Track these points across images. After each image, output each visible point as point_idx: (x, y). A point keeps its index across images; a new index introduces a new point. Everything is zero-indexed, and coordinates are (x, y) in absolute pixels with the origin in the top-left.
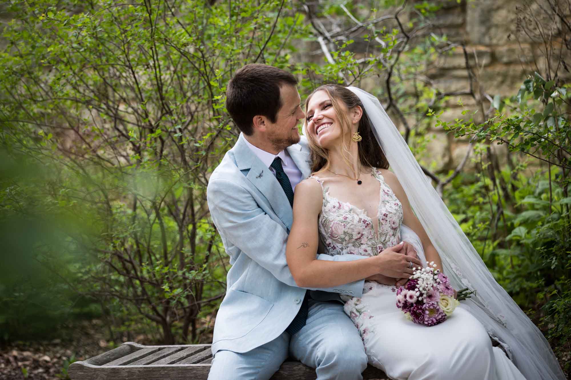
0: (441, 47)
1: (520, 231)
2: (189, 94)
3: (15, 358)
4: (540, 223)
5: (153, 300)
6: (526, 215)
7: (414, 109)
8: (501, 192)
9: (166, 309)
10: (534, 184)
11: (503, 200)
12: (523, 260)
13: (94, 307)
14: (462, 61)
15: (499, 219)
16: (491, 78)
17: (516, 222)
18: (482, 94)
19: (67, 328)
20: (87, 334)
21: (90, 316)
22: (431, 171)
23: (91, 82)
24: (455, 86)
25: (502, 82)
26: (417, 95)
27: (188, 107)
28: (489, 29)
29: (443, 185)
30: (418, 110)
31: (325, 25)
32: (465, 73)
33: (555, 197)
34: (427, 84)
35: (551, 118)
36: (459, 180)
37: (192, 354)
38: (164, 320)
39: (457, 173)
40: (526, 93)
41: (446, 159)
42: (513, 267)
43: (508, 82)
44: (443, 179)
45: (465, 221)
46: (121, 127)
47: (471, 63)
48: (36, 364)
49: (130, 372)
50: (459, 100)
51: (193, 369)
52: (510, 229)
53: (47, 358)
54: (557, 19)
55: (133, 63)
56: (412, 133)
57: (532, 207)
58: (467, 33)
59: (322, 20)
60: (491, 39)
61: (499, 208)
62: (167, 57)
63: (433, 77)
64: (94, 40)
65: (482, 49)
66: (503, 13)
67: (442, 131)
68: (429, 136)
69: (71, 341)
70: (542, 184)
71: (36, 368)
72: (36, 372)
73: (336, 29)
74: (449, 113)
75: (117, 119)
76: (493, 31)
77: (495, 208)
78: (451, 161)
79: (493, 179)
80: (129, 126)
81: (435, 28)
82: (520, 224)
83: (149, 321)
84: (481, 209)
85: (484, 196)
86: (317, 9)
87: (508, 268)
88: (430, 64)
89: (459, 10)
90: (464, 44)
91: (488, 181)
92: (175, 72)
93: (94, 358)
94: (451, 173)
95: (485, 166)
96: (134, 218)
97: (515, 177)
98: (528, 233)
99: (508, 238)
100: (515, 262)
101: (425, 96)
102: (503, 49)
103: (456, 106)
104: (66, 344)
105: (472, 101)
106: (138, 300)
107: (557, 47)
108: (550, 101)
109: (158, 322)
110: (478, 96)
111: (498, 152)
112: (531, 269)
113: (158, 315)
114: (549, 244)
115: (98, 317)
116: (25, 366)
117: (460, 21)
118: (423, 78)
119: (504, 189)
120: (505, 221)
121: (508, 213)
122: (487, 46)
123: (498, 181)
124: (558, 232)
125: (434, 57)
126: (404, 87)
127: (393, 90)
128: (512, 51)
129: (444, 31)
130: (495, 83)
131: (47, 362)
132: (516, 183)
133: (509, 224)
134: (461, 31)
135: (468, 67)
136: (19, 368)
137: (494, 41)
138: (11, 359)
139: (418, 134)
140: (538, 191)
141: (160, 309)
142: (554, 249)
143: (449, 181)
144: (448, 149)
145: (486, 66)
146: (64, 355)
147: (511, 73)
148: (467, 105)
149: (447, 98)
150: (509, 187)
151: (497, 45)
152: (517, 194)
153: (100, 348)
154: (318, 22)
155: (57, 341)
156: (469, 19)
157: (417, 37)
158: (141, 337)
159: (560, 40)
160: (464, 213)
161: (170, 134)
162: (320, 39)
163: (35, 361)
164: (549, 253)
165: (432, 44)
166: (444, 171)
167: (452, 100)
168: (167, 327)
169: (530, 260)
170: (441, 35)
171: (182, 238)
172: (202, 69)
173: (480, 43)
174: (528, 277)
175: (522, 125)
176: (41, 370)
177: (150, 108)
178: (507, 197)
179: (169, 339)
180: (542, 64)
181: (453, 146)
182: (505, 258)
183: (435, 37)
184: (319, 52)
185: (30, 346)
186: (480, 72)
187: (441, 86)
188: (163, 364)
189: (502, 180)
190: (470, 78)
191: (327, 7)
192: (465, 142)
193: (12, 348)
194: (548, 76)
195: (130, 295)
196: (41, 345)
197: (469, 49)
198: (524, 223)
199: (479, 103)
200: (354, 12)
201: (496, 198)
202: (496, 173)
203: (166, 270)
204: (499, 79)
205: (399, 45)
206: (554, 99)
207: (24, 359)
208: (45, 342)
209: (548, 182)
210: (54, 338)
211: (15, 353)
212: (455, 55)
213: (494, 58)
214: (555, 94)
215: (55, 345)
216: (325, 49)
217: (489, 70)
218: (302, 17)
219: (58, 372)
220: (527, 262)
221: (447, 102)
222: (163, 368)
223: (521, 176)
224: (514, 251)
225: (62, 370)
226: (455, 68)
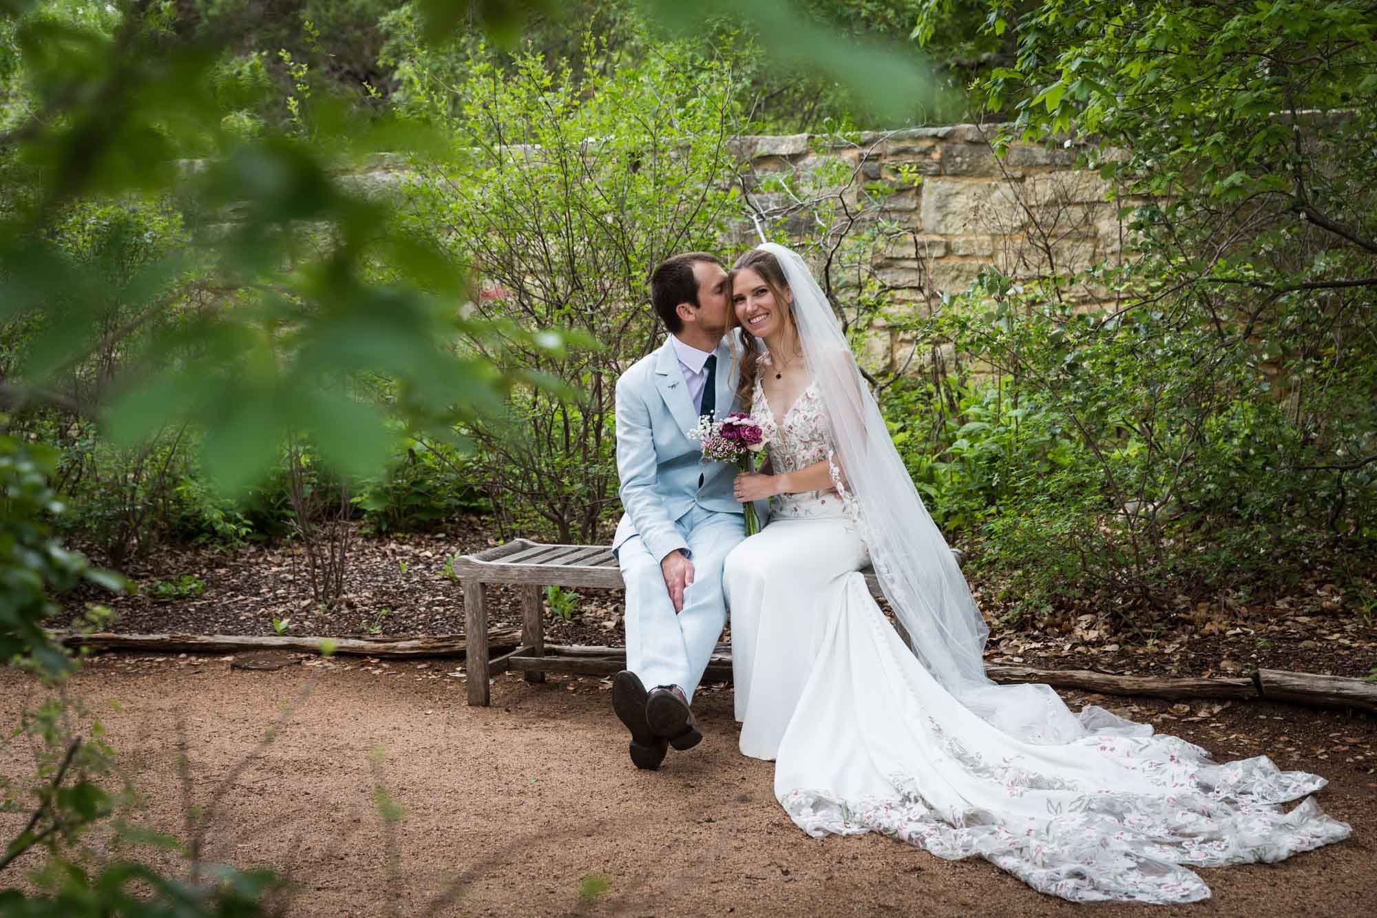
0: (889, 234)
1: (962, 444)
2: (603, 269)
3: (393, 551)
4: (983, 435)
5: (551, 495)
6: (969, 426)
7: (855, 302)
8: (945, 400)
9: (564, 508)
10: (982, 393)
11: (946, 409)
12: (963, 477)
13: (482, 502)
14: (911, 251)
15: (940, 430)
16: (944, 272)
17: (959, 434)
18: (931, 290)
19: (453, 522)
20: (474, 530)
21: (478, 512)
22: (870, 372)
23: (494, 249)
24: (903, 279)
25: (957, 277)
26: (860, 287)
27: (602, 284)
28: (946, 215)
29: (882, 388)
30: (859, 303)
31: (760, 201)
32: (914, 264)
33: (1003, 409)
34: (871, 274)
35: (1004, 319)
36: (899, 384)
37: (589, 556)
38: (561, 518)
39: (898, 376)
40: (979, 288)
41: (888, 361)
42: (952, 483)
43: (962, 278)
44: (881, 382)
45: (903, 430)
46: (526, 302)
47: (922, 254)
48: (416, 559)
49: (521, 571)
50: (905, 294)
51: (590, 571)
52: (950, 442)
53: (429, 554)
54: (1021, 209)
55: (543, 230)
56: (851, 327)
57: (978, 418)
58: (921, 220)
59: (758, 196)
60: (946, 227)
61: (941, 417)
62: (582, 226)
63: (879, 267)
64: (501, 202)
65: (937, 238)
66: (962, 199)
67: (884, 328)
68: (871, 332)
69: (457, 536)
70: (992, 394)
71: (416, 564)
72: (416, 568)
73: (772, 207)
74: (893, 309)
75: (522, 292)
76: (950, 217)
77: (937, 417)
78: (893, 362)
79: (937, 385)
80: (535, 301)
81: (883, 211)
82: (964, 437)
83: (545, 519)
84: (922, 418)
85: (927, 404)
86: (753, 183)
87: (948, 484)
88: (876, 252)
89: (913, 192)
90: (915, 231)
91: (931, 387)
92: (589, 243)
93: (482, 553)
94: (891, 375)
95: (927, 370)
96: (535, 403)
97: (962, 383)
98: (971, 446)
99: (948, 450)
100: (955, 479)
101: (868, 288)
102: (958, 241)
103: (903, 302)
104: (450, 540)
105: (921, 297)
106: (534, 496)
107: (1019, 241)
108: (1006, 299)
109: (555, 521)
110: (926, 292)
111: (946, 356)
112: (973, 487)
113: (556, 512)
114: (993, 459)
115: (488, 513)
116: (404, 561)
117: (913, 206)
118: (868, 267)
119: (950, 398)
120: (947, 432)
121: (952, 423)
122: (942, 235)
123: (942, 389)
124: (1004, 447)
125: (881, 244)
126: (848, 276)
127: (833, 279)
128: (970, 243)
129: (893, 215)
130: (948, 278)
131: (429, 558)
132: (962, 391)
133: (950, 435)
134: (914, 217)
135: (918, 259)
136: (397, 562)
137: (950, 231)
138: (389, 552)
139: (857, 330)
140: (986, 401)
141: (558, 506)
142: (997, 464)
143: (888, 384)
144: (891, 349)
145: (937, 258)
146: (447, 551)
147: (967, 267)
148: (915, 301)
149: (892, 292)
150: (955, 395)
151: (953, 235)
152: (962, 403)
153: (489, 546)
154: (753, 198)
155: (441, 535)
156: (923, 204)
157: (864, 220)
158: (535, 537)
159: (1022, 233)
160: (904, 421)
161: (579, 311)
162: (754, 217)
163: (416, 556)
164: (991, 469)
165: (881, 231)
166: (884, 374)
167: (899, 294)
168: (564, 527)
169: (972, 477)
170: (892, 221)
171: (587, 430)
172: (620, 242)
173: (934, 232)
174: (968, 495)
175: (969, 324)
176: (421, 566)
177: (559, 281)
178: (952, 407)
179: (567, 540)
180: (1000, 260)
181: (897, 346)
182: (944, 474)
183: (883, 223)
184: (752, 231)
185: (411, 539)
186: (931, 265)
187: (887, 278)
188: (557, 564)
189: (948, 388)
190: (920, 270)
191: (764, 182)
192: (909, 342)
193: (391, 540)
194: (1005, 273)
195: (526, 490)
196: (423, 538)
197: (920, 238)
198: (969, 435)
199: (928, 300)
200: (794, 189)
201: (938, 406)
202: (941, 378)
203: (567, 462)
204: (954, 274)
205: (841, 229)
206: (1009, 297)
207: (402, 554)
208: (427, 536)
209: (996, 392)
210: (438, 532)
211: (393, 546)
212: (905, 244)
213: (949, 250)
214: (1010, 292)
215: (439, 540)
216: (758, 227)
217: (942, 262)
218: (735, 192)
219: (441, 569)
220: (967, 479)
221: (892, 296)
222: (557, 568)
223: (970, 383)
224: (954, 466)
225: (445, 567)
226: (904, 259)
